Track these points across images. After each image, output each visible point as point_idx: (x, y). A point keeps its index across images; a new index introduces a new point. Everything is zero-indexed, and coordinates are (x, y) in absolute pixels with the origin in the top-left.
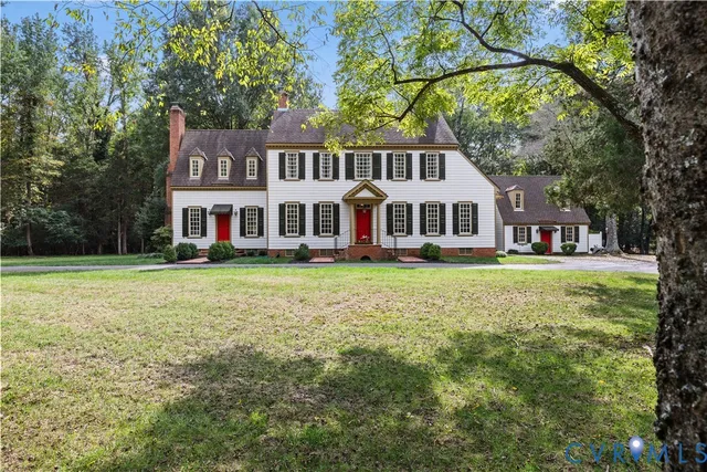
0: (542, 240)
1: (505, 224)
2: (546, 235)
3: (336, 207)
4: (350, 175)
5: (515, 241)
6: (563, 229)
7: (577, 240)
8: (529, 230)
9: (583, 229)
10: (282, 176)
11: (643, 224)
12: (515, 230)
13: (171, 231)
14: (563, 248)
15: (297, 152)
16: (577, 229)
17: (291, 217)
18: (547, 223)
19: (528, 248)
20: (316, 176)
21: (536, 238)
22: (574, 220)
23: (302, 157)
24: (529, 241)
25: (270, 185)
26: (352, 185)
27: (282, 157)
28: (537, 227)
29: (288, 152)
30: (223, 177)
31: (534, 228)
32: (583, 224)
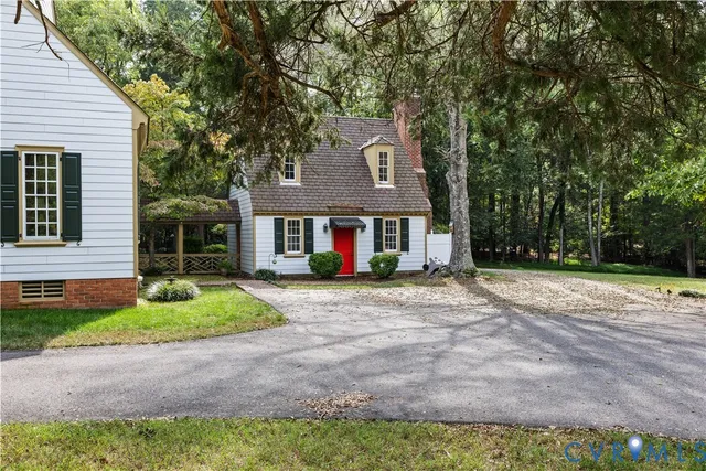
0: (336, 246)
1: (257, 212)
2: (344, 236)
5: (279, 248)
6: (378, 224)
7: (405, 247)
8: (309, 226)
9: (417, 225)
11: (541, 213)
12: (279, 225)
14: (374, 263)
16: (405, 225)
18: (345, 211)
19: (301, 264)
21: (324, 244)
22: (399, 207)
24: (309, 248)
28: (325, 220)
31: (320, 222)
32: (417, 214)
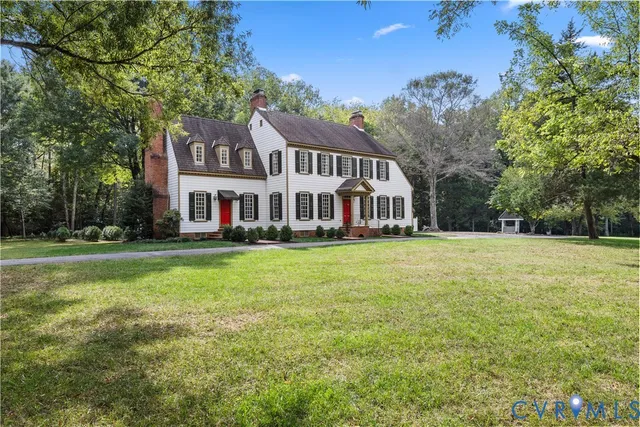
3: (332, 196)
4: (339, 173)
10: (297, 170)
15: (306, 151)
20: (319, 172)
25: (290, 176)
26: (340, 181)
27: (297, 154)
29: (302, 150)
30: (224, 165)
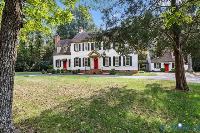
0: (165, 67)
1: (151, 62)
2: (167, 66)
3: (89, 58)
5: (155, 67)
6: (173, 63)
8: (160, 64)
10: (75, 50)
12: (155, 64)
13: (53, 66)
14: (172, 70)
15: (78, 44)
17: (77, 62)
18: (167, 61)
19: (159, 70)
20: (83, 50)
21: (163, 67)
23: (80, 45)
24: (160, 67)
25: (72, 53)
27: (75, 45)
28: (163, 63)
29: (76, 44)
30: (65, 52)
31: (162, 63)
